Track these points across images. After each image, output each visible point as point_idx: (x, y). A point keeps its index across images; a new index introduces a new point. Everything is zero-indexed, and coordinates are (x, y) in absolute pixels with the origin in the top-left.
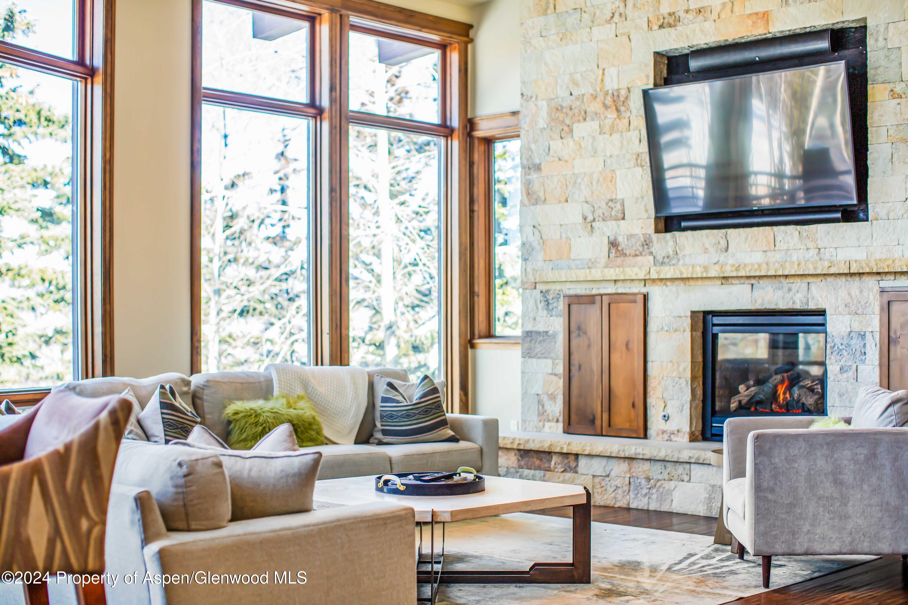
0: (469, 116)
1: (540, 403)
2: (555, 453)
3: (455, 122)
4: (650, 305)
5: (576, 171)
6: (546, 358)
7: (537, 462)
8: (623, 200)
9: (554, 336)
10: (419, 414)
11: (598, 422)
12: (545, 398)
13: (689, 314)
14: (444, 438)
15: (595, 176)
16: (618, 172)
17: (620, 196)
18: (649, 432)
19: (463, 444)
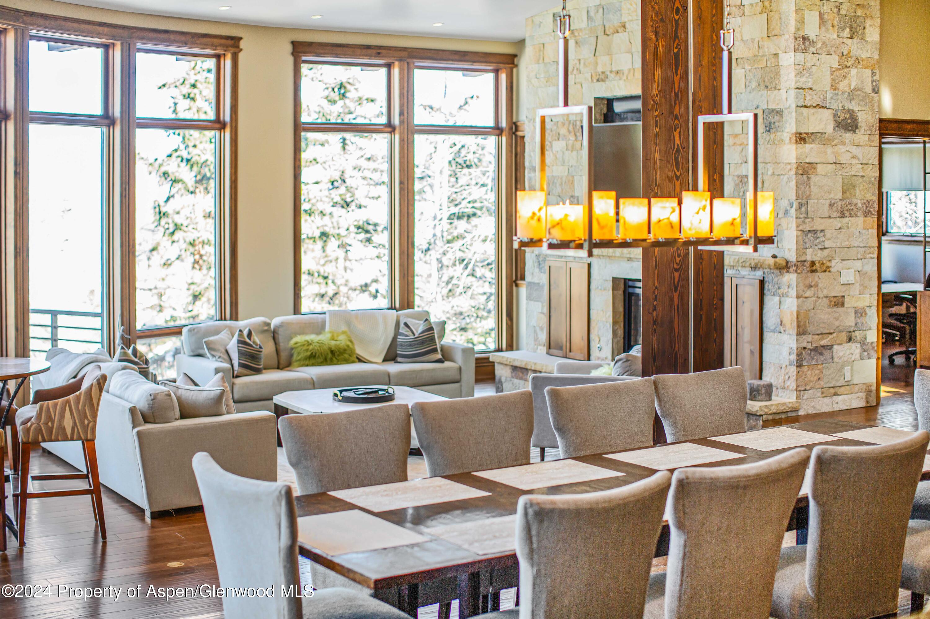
0: (514, 120)
1: (535, 332)
2: (530, 370)
3: (504, 124)
4: (592, 270)
5: (554, 174)
6: (538, 301)
7: (521, 375)
8: (578, 197)
9: (542, 287)
10: (418, 344)
11: (564, 348)
12: (538, 329)
13: (611, 279)
14: (433, 360)
15: (564, 179)
16: (575, 178)
17: (576, 194)
18: (592, 358)
19: (447, 364)
